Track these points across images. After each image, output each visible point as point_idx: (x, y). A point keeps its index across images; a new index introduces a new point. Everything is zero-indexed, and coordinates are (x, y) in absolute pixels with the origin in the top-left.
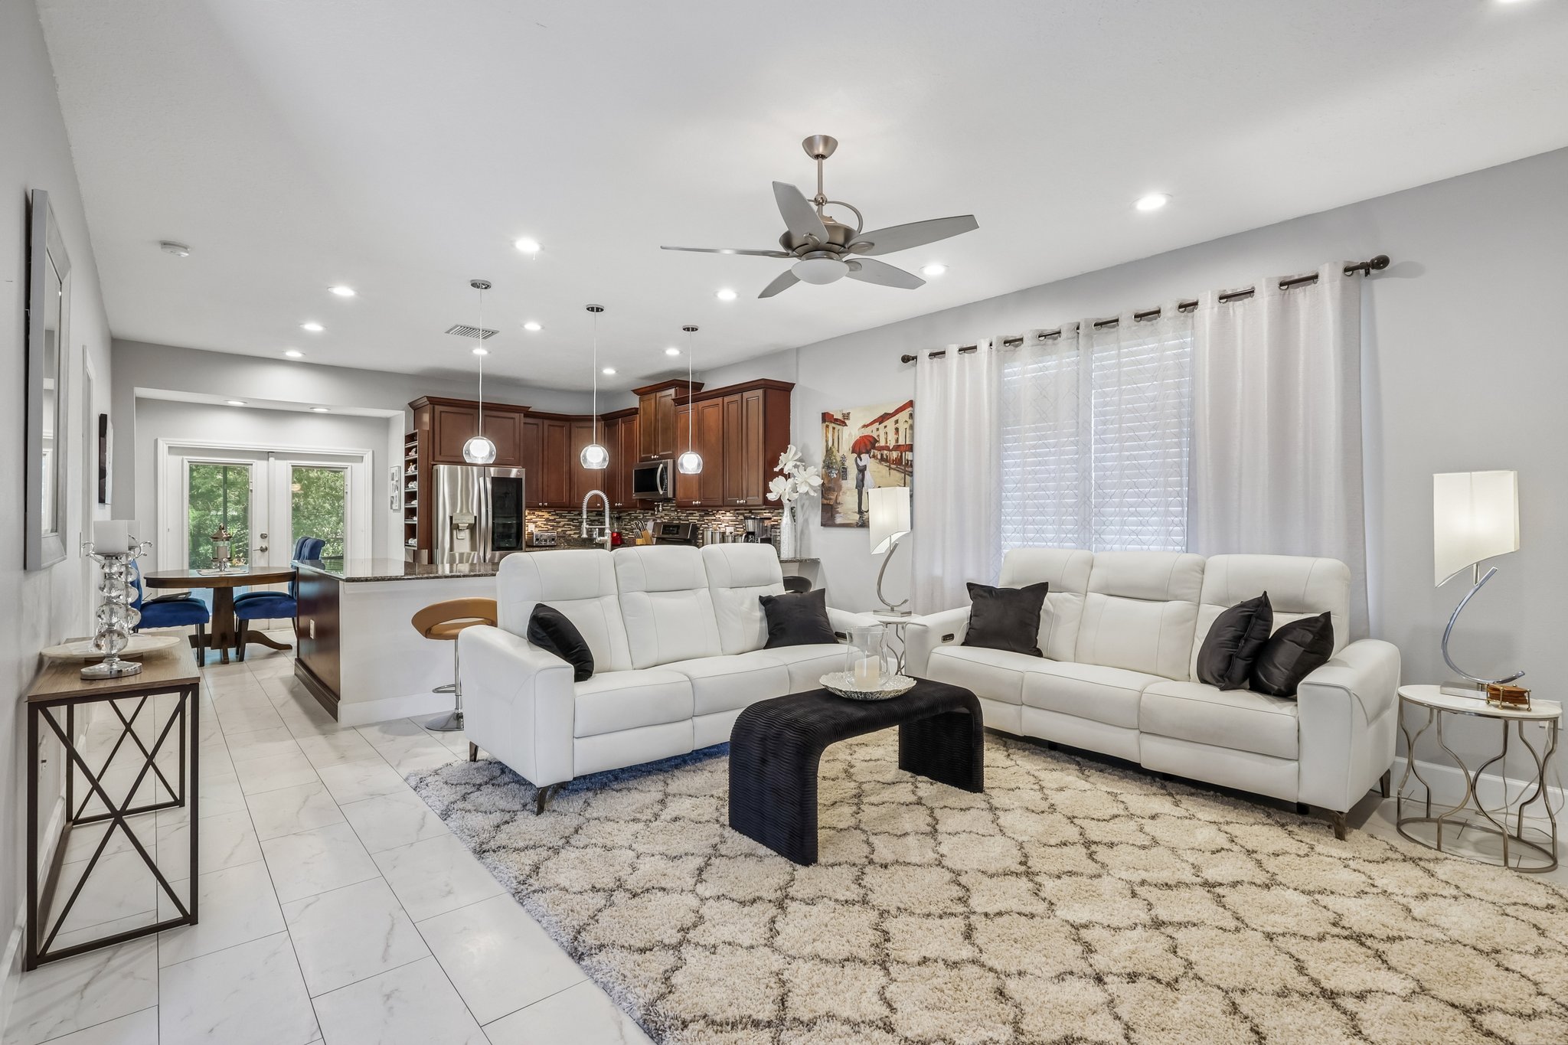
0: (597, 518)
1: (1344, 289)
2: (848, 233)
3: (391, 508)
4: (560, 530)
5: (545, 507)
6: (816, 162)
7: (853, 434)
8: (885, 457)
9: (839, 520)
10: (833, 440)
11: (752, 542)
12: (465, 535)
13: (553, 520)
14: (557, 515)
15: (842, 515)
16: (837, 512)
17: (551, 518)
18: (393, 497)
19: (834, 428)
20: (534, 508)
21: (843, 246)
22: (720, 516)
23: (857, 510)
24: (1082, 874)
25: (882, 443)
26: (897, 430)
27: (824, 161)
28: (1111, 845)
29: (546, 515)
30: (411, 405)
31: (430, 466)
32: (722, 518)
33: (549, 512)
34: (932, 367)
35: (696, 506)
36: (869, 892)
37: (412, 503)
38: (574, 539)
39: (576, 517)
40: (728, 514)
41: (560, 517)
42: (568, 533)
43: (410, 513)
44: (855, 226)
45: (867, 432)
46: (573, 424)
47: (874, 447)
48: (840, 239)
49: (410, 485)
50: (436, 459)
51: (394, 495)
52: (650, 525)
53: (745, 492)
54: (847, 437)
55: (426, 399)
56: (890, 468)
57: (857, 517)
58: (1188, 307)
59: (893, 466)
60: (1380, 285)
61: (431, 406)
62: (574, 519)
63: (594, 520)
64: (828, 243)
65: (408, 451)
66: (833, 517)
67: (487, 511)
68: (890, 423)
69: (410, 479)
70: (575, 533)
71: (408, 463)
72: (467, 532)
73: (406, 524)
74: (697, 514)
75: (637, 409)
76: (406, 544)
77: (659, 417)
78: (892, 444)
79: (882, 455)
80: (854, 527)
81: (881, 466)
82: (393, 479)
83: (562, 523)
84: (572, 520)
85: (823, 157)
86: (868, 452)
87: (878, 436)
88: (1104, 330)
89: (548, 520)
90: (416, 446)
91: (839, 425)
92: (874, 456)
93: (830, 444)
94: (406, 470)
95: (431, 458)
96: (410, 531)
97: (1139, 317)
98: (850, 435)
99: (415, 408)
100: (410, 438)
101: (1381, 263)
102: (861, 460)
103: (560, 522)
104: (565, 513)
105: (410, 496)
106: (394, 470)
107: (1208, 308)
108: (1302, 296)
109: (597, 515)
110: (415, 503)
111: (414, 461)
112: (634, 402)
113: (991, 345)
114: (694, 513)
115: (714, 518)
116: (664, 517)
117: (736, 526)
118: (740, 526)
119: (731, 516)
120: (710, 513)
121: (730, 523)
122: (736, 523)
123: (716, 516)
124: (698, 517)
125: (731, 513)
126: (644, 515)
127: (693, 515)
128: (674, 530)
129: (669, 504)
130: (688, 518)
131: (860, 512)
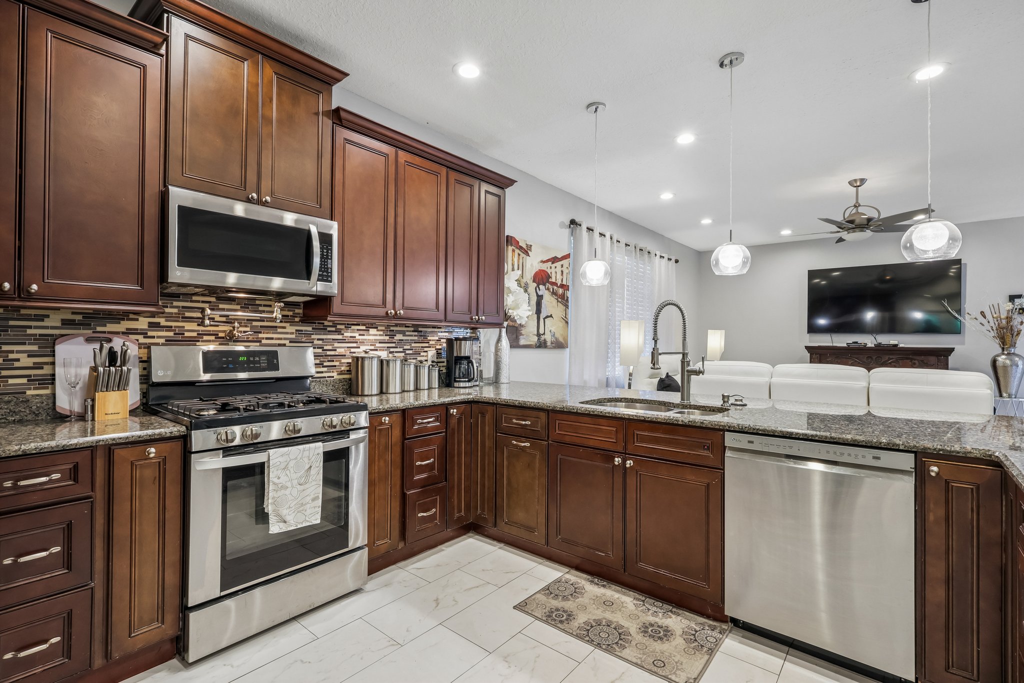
7: (534, 266)
8: (555, 291)
9: (522, 342)
10: (518, 265)
15: (525, 336)
16: (521, 334)
19: (519, 255)
22: (356, 335)
23: (536, 333)
25: (553, 280)
26: (562, 271)
32: (358, 337)
40: (373, 331)
45: (544, 267)
47: (548, 282)
54: (530, 266)
56: (558, 301)
57: (536, 339)
59: (559, 300)
66: (517, 339)
68: (558, 264)
78: (559, 283)
79: (553, 289)
80: (533, 348)
81: (552, 298)
86: (544, 285)
87: (551, 273)
91: (523, 253)
92: (548, 289)
93: (516, 269)
98: (532, 265)
102: (539, 290)
114: (284, 328)
115: (340, 337)
116: (150, 334)
117: (392, 350)
118: (401, 350)
119: (380, 335)
120: (329, 329)
121: (378, 345)
122: (393, 345)
123: (346, 334)
124: (292, 333)
125: (381, 330)
126: (12, 323)
127: (279, 330)
128: (259, 362)
129: (175, 304)
130: (260, 335)
131: (539, 335)
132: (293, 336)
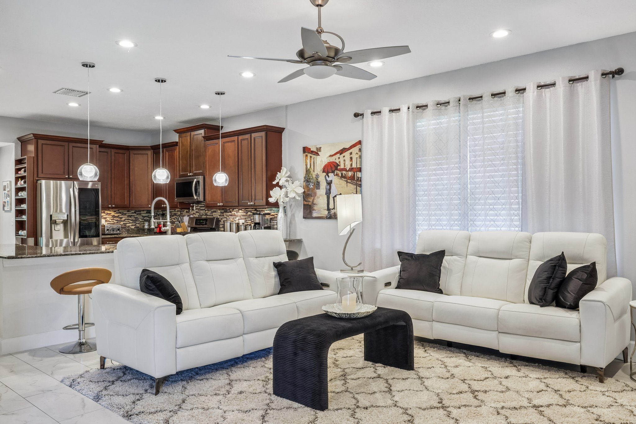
0: (147, 215)
1: (602, 85)
2: (337, 51)
3: (4, 209)
4: (122, 223)
5: (113, 208)
6: (317, 8)
7: (324, 161)
8: (344, 175)
9: (315, 214)
10: (310, 164)
11: (258, 229)
12: (61, 227)
13: (118, 217)
14: (120, 213)
15: (317, 211)
16: (314, 210)
17: (116, 215)
18: (5, 202)
19: (311, 157)
20: (106, 208)
21: (333, 58)
22: (235, 213)
23: (326, 208)
24: (471, 406)
25: (342, 166)
26: (351, 158)
27: (322, 8)
28: (486, 392)
29: (113, 213)
30: (19, 139)
31: (35, 181)
32: (236, 214)
33: (115, 211)
34: (373, 120)
35: (220, 206)
36: (360, 421)
37: (22, 206)
38: (131, 229)
39: (133, 214)
40: (240, 211)
41: (123, 214)
42: (128, 225)
43: (19, 213)
44: (340, 47)
45: (332, 159)
46: (132, 152)
47: (337, 169)
48: (332, 54)
49: (19, 194)
50: (39, 176)
51: (6, 201)
52: (186, 219)
53: (253, 197)
54: (320, 162)
55: (32, 135)
56: (347, 182)
57: (326, 212)
58: (520, 91)
59: (349, 181)
60: (620, 83)
61: (36, 140)
62: (132, 216)
63: (145, 216)
64: (327, 57)
65: (17, 171)
66: (311, 213)
67: (75, 211)
68: (347, 154)
69: (18, 190)
70: (132, 225)
71: (17, 179)
72: (62, 225)
73: (16, 221)
74: (219, 212)
75: (177, 143)
76: (17, 234)
77: (193, 148)
78: (348, 167)
79: (342, 174)
80: (324, 219)
81: (341, 181)
82: (4, 190)
83: (123, 219)
84: (130, 216)
85: (321, 6)
86: (333, 172)
87: (340, 162)
88: (474, 102)
89: (114, 216)
90: (25, 167)
91: (314, 155)
92: (337, 175)
93: (309, 167)
94: (16, 184)
95: (35, 175)
96: (20, 225)
97: (494, 95)
98: (321, 161)
99: (23, 142)
100: (19, 162)
101: (620, 71)
102: (329, 177)
103: (122, 218)
104: (125, 212)
105: (19, 202)
106: (5, 184)
107: (531, 93)
108: (580, 87)
109: (147, 213)
110: (24, 206)
111: (23, 178)
112: (175, 138)
113: (409, 108)
114: (218, 211)
115: (231, 214)
116: (196, 214)
117: (247, 219)
118: (250, 219)
119: (243, 213)
120: (228, 211)
121: (242, 217)
122: (247, 217)
123: (232, 213)
124: (219, 213)
125: (243, 211)
126: (182, 212)
127: (217, 212)
128: (203, 222)
129: (199, 205)
130: (213, 214)
131: (329, 209)
132: (220, 214)
